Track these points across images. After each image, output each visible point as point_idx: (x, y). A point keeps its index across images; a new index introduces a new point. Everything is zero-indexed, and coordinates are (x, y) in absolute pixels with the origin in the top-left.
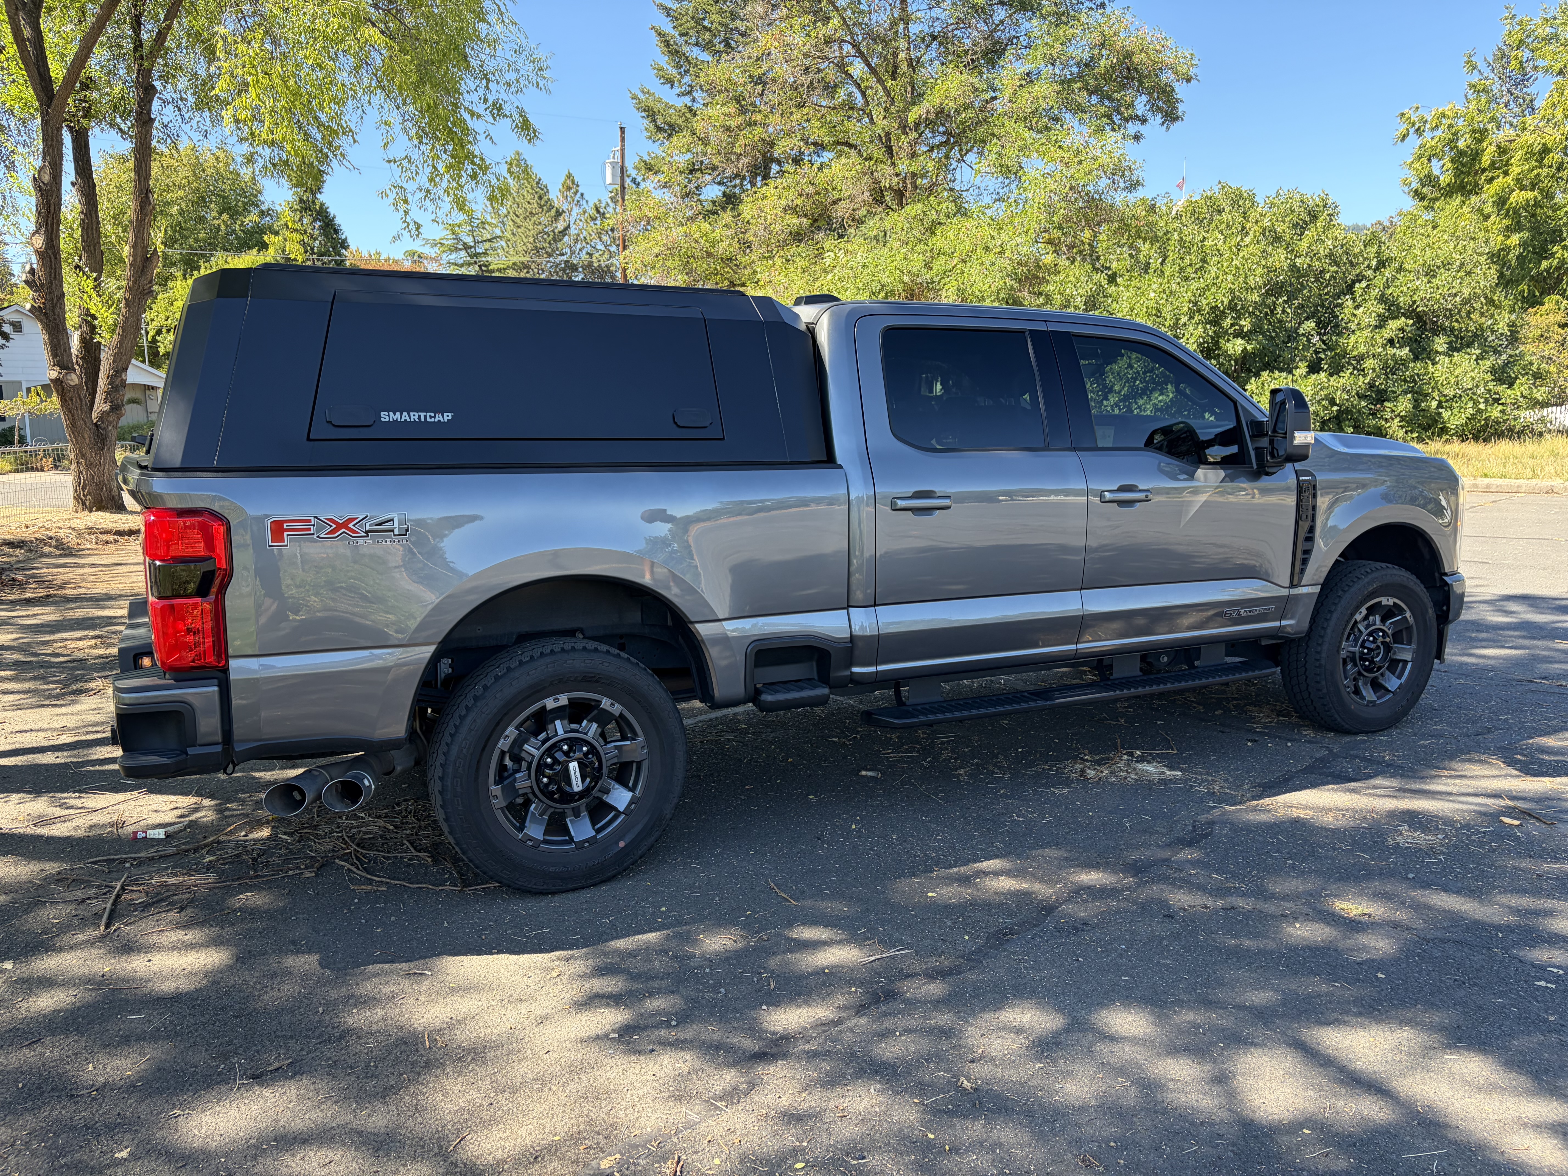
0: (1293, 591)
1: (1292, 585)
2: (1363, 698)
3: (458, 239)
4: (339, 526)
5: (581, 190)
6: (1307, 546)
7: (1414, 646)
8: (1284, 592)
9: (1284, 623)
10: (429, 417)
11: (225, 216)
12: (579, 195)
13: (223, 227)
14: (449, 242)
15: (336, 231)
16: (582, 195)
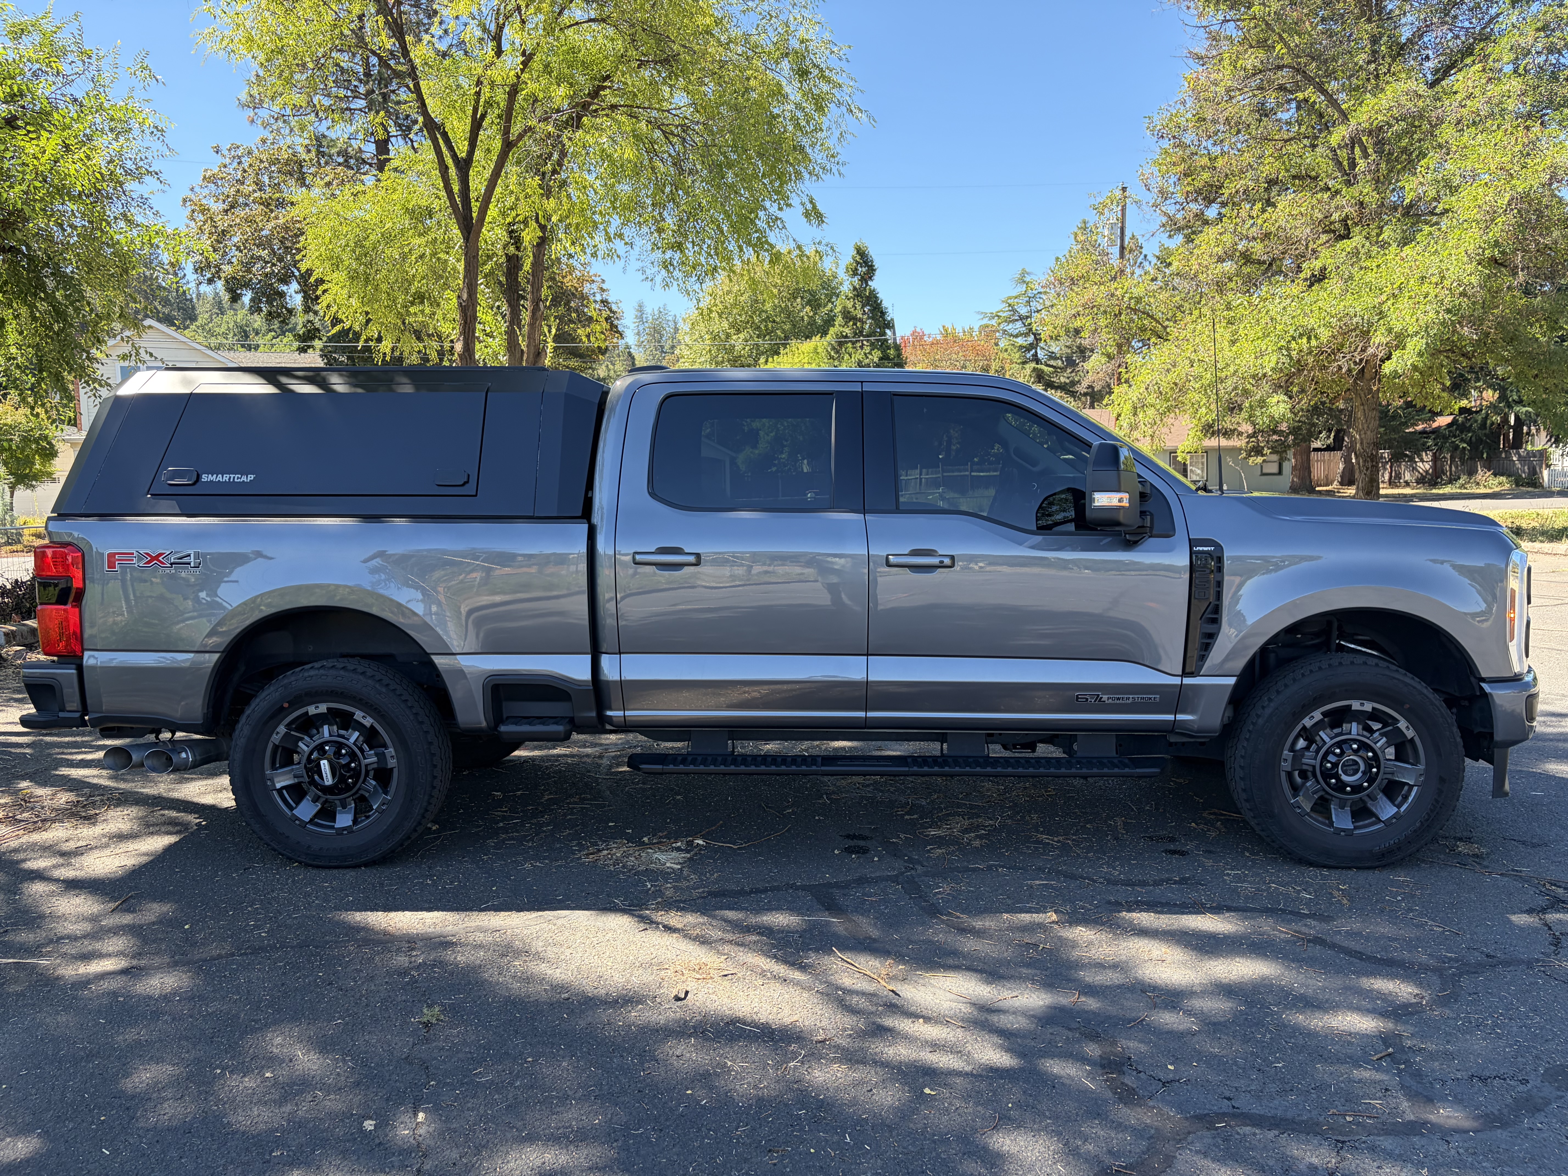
0: (1187, 681)
1: (1185, 674)
2: (1331, 824)
3: (1014, 311)
4: (153, 559)
5: (1144, 251)
6: (1210, 628)
7: (1421, 767)
8: (1177, 681)
9: (1180, 717)
10: (237, 478)
11: (808, 308)
12: (1142, 257)
13: (806, 318)
14: (1005, 314)
15: (883, 314)
16: (1145, 256)
